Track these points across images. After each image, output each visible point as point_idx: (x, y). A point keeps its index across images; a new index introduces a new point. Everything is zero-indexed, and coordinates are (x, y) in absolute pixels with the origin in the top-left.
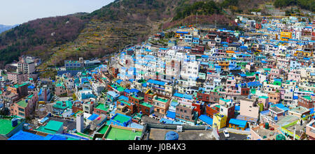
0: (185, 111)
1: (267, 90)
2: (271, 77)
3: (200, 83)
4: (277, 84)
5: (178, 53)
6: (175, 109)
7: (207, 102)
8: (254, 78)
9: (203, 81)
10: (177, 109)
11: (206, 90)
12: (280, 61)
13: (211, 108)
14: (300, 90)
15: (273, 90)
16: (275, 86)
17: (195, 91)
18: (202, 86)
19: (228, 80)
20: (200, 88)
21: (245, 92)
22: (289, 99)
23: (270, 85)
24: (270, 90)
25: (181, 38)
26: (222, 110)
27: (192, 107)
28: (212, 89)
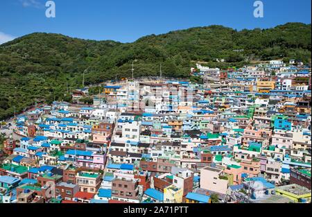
0: (126, 186)
1: (239, 157)
2: (245, 141)
3: (142, 148)
4: (254, 150)
5: (108, 113)
6: (111, 185)
7: (154, 172)
8: (219, 141)
9: (147, 145)
10: (114, 185)
11: (151, 156)
12: (258, 120)
13: (159, 179)
14: (292, 161)
15: (248, 157)
16: (251, 153)
17: (136, 158)
18: (146, 151)
19: (182, 143)
20: (144, 155)
21: (207, 159)
22: (274, 172)
23: (244, 151)
24: (243, 157)
25: (111, 93)
26: (176, 181)
27: (135, 181)
28: (160, 155)
